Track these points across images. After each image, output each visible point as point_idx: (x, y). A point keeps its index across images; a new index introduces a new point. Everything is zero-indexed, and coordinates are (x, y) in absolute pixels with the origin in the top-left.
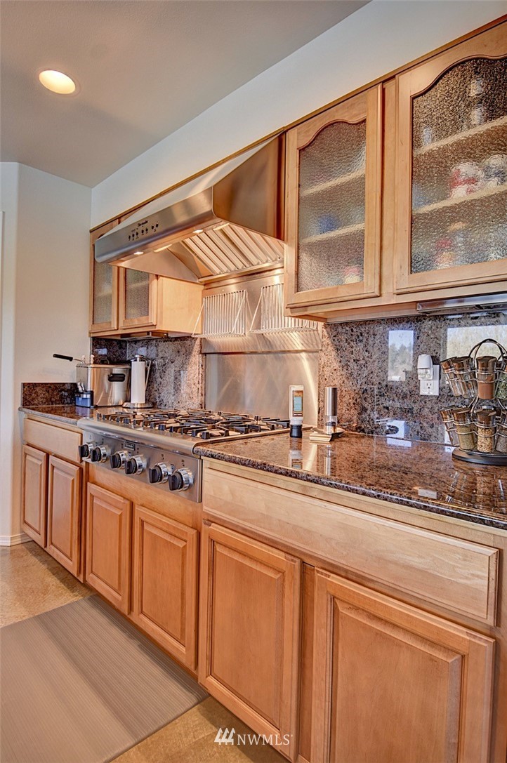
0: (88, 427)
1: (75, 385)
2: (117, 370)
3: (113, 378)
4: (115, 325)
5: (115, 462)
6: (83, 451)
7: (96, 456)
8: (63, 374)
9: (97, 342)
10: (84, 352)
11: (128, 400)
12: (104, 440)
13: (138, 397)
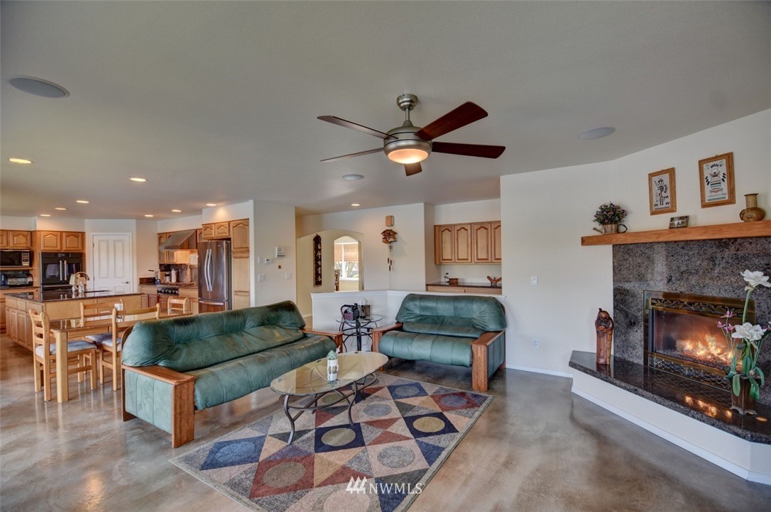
0: (159, 287)
1: (154, 278)
2: (167, 273)
3: (166, 275)
4: (166, 262)
5: (165, 292)
6: (158, 292)
7: (161, 292)
8: (151, 275)
9: (161, 265)
10: (157, 269)
11: (171, 281)
12: (163, 288)
13: (174, 280)
